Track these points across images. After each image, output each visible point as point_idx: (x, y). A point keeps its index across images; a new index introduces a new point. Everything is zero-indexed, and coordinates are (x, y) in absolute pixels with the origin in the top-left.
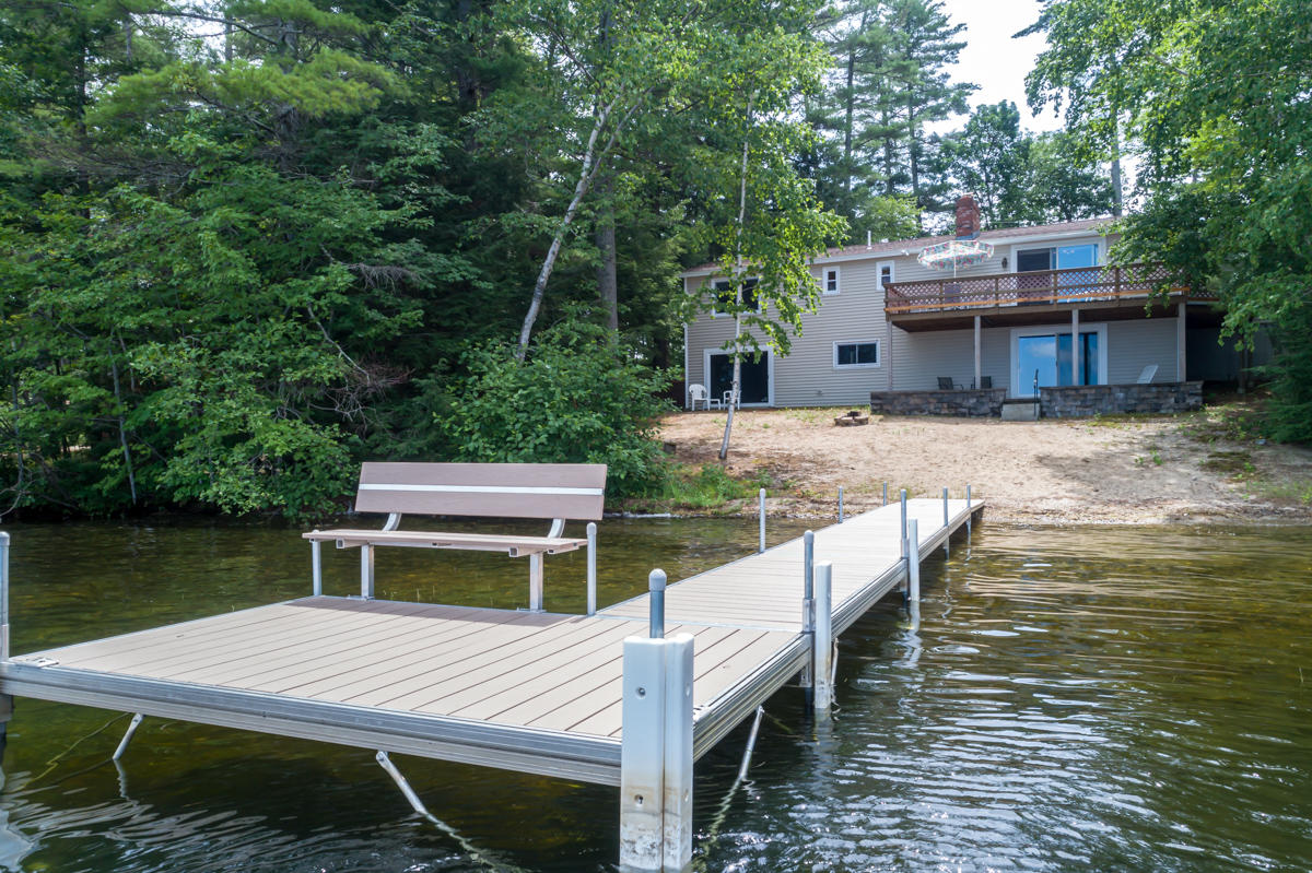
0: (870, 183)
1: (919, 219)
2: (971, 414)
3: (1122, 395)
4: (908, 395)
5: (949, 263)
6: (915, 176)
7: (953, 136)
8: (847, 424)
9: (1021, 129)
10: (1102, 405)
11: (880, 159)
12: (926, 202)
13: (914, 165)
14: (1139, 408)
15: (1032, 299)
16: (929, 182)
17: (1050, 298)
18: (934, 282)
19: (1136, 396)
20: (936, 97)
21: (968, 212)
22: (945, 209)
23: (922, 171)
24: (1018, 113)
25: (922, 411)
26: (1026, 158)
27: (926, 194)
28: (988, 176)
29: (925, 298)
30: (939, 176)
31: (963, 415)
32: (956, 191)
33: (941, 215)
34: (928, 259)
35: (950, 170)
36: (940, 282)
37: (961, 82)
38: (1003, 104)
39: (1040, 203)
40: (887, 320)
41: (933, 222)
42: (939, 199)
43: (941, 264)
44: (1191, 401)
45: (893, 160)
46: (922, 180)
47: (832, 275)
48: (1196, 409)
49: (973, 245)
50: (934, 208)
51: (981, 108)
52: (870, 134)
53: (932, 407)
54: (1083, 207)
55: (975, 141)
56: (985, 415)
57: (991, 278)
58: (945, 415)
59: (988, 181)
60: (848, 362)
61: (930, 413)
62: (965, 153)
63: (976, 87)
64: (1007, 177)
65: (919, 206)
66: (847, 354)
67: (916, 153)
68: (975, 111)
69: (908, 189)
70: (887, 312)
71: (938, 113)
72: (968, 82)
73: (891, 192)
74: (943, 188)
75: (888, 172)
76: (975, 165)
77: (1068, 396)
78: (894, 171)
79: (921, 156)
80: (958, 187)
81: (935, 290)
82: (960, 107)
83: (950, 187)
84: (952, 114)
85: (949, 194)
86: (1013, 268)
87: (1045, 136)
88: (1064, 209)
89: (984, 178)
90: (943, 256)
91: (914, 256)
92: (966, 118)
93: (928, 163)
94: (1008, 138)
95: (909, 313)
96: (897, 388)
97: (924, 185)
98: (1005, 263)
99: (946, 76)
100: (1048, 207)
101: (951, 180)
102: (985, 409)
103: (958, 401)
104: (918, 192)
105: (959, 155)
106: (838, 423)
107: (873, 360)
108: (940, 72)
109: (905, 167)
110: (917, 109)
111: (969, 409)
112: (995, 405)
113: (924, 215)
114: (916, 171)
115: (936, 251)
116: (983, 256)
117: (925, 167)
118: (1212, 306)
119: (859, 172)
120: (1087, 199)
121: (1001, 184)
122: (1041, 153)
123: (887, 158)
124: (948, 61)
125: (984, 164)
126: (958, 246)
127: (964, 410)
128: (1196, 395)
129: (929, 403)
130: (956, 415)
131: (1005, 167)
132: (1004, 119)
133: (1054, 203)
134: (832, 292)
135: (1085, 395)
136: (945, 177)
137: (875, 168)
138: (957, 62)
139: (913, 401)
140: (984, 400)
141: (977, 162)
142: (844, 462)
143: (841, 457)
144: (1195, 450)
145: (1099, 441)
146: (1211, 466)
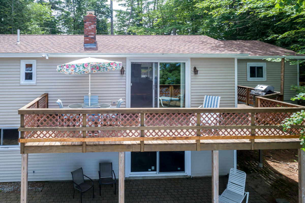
12: (54, 6)
21: (93, 27)
22: (59, 9)
42: (57, 6)
50: (56, 9)
85: (61, 5)
98: (123, 71)
113: (53, 11)
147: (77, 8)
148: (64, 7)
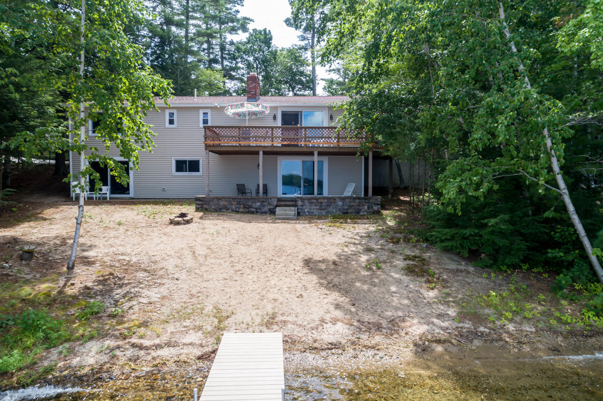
0: (200, 61)
1: (224, 82)
2: (257, 212)
3: (340, 203)
4: (219, 199)
5: (244, 114)
6: (222, 61)
7: (241, 43)
8: (178, 223)
9: (272, 45)
10: (330, 209)
11: (204, 49)
12: (228, 74)
13: (222, 55)
14: (350, 211)
15: (292, 143)
16: (229, 64)
17: (303, 144)
18: (235, 127)
19: (348, 204)
20: (233, 21)
21: (254, 85)
22: (237, 79)
23: (225, 58)
24: (272, 36)
25: (228, 210)
26: (275, 58)
27: (227, 70)
28: (257, 65)
29: (229, 137)
30: (234, 62)
31: (253, 213)
32: (242, 71)
33: (235, 82)
34: (230, 112)
35: (240, 60)
36: (239, 128)
37: (245, 16)
38: (265, 30)
39: (280, 82)
40: (206, 149)
41: (231, 85)
42: (234, 74)
43: (239, 115)
44: (376, 208)
45: (211, 51)
46: (226, 63)
47: (171, 115)
48: (378, 213)
49: (258, 105)
50: (232, 78)
51: (254, 30)
52: (199, 34)
53: (234, 207)
54: (299, 86)
55: (251, 47)
56: (266, 213)
57: (269, 127)
59: (257, 68)
60: (182, 171)
61: (233, 211)
62: (246, 52)
63: (251, 20)
64: (266, 67)
65: (225, 76)
66: (181, 166)
67: (223, 49)
68: (252, 32)
69: (219, 67)
70: (206, 144)
71: (233, 30)
72: (248, 17)
73: (210, 67)
74: (236, 69)
75: (209, 56)
76: (251, 59)
77: (312, 203)
78: (212, 56)
79: (225, 51)
80: (243, 68)
81: (235, 133)
82: (244, 28)
83: (239, 68)
84: (240, 32)
85: (239, 72)
86: (279, 123)
87: (283, 49)
88: (290, 85)
89: (255, 66)
90: (240, 110)
91: (222, 108)
92: (247, 35)
93: (229, 54)
94: (267, 48)
95: (219, 145)
97: (227, 65)
98: (275, 117)
99: (238, 12)
100: (284, 84)
101: (240, 65)
102: (266, 209)
103: (250, 204)
104: (224, 69)
105: (244, 52)
106: (172, 222)
107: (197, 170)
108: (234, 9)
109: (217, 55)
110: (223, 26)
111: (256, 209)
112: (272, 207)
113: (227, 81)
114: (223, 58)
115: (237, 106)
116: (263, 112)
117: (227, 56)
118: (381, 153)
119: (193, 53)
120: (301, 82)
121: (263, 70)
122: (282, 58)
123: (209, 49)
124: (239, 4)
125: (256, 59)
126: (249, 105)
127: (253, 210)
128: (378, 204)
129: (232, 204)
130: (249, 212)
131: (265, 62)
132: (265, 38)
133: (286, 82)
134: (171, 126)
135: (321, 203)
136: (237, 63)
137: (202, 53)
138: (243, 5)
139: (222, 203)
140: (265, 203)
141: (252, 58)
142: (171, 269)
143: (170, 265)
144: (393, 252)
145: (336, 241)
146: (409, 271)
147: (263, 76)
148: (243, 75)
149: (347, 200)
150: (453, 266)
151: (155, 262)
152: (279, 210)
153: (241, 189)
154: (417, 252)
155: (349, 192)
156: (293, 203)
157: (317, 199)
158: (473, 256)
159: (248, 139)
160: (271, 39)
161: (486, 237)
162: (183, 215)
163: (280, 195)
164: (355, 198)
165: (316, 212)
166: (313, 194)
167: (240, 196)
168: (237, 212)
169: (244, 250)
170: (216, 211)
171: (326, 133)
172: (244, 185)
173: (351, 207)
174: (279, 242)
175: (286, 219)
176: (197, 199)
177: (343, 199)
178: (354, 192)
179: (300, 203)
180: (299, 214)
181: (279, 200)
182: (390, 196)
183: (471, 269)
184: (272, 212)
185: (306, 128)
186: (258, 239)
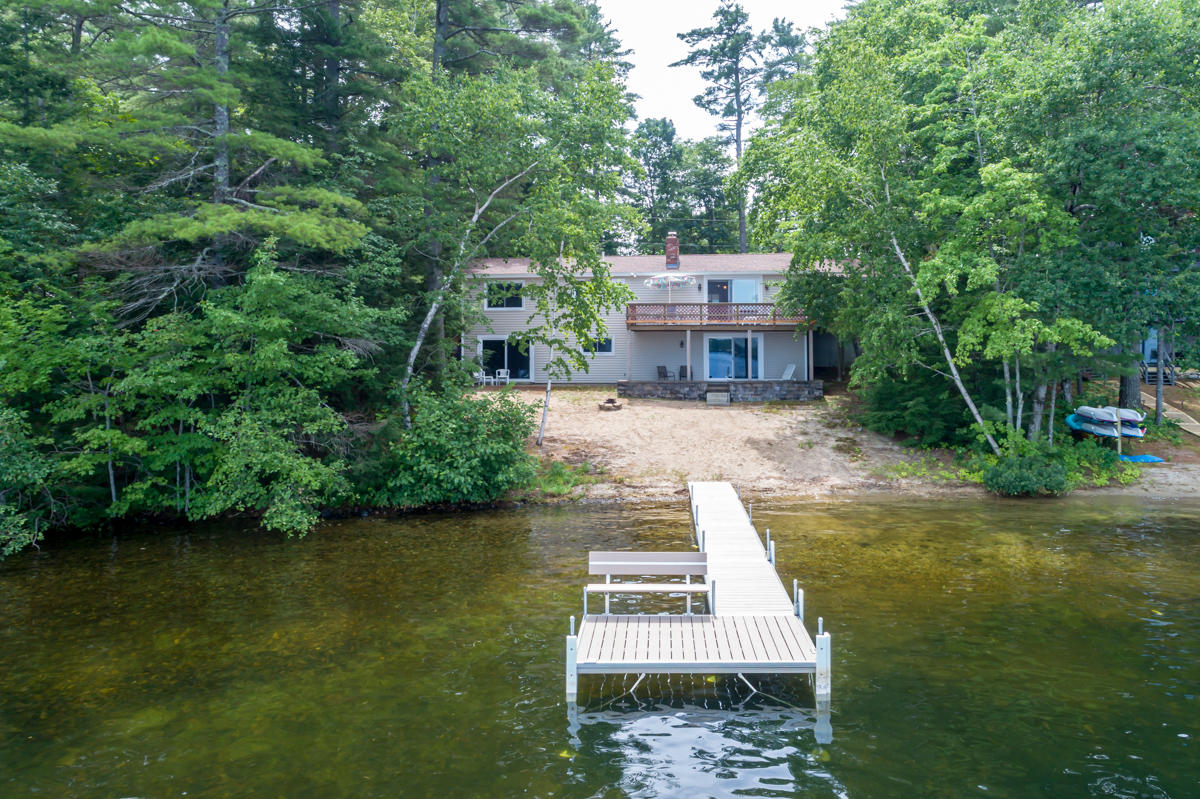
2: (686, 398)
3: (778, 388)
4: (643, 384)
5: (664, 285)
8: (609, 409)
9: (675, 140)
10: (767, 395)
14: (788, 396)
17: (734, 321)
18: (661, 305)
19: (787, 389)
24: (674, 128)
26: (678, 158)
29: (654, 315)
31: (680, 399)
34: (650, 283)
36: (664, 305)
38: (664, 120)
40: (628, 328)
43: (659, 285)
44: (817, 393)
48: (820, 399)
51: (647, 119)
53: (660, 392)
56: (695, 399)
57: (697, 305)
58: (669, 399)
61: (660, 398)
63: (640, 98)
68: (643, 120)
70: (628, 323)
77: (746, 387)
81: (660, 311)
86: (705, 290)
91: (640, 278)
94: (666, 143)
96: (635, 379)
98: (700, 291)
102: (695, 395)
103: (676, 389)
106: (601, 408)
107: (609, 350)
111: (685, 395)
112: (701, 393)
116: (687, 282)
127: (681, 395)
128: (820, 389)
129: (657, 390)
130: (678, 398)
132: (664, 130)
135: (756, 387)
139: (648, 388)
140: (694, 389)
142: (625, 447)
143: (622, 442)
144: (827, 435)
145: (772, 426)
146: (839, 449)
149: (785, 385)
150: (880, 446)
151: (608, 441)
152: (709, 396)
153: (662, 372)
154: (851, 435)
155: (788, 375)
156: (724, 387)
157: (751, 383)
158: (900, 436)
159: (673, 316)
160: (673, 133)
161: (908, 419)
162: (611, 401)
163: (707, 378)
164: (794, 383)
165: (751, 398)
166: (746, 377)
167: (662, 380)
168: (663, 398)
169: (683, 432)
170: (640, 397)
171: (760, 310)
172: (664, 368)
173: (789, 392)
174: (716, 426)
175: (718, 406)
176: (620, 384)
177: (780, 383)
178: (794, 375)
179: (732, 388)
180: (731, 400)
181: (710, 384)
182: (839, 380)
183: (896, 448)
184: (703, 398)
185: (738, 305)
186: (694, 424)
